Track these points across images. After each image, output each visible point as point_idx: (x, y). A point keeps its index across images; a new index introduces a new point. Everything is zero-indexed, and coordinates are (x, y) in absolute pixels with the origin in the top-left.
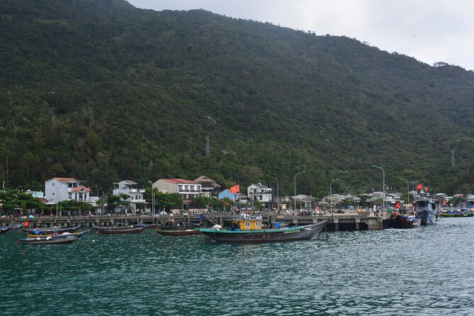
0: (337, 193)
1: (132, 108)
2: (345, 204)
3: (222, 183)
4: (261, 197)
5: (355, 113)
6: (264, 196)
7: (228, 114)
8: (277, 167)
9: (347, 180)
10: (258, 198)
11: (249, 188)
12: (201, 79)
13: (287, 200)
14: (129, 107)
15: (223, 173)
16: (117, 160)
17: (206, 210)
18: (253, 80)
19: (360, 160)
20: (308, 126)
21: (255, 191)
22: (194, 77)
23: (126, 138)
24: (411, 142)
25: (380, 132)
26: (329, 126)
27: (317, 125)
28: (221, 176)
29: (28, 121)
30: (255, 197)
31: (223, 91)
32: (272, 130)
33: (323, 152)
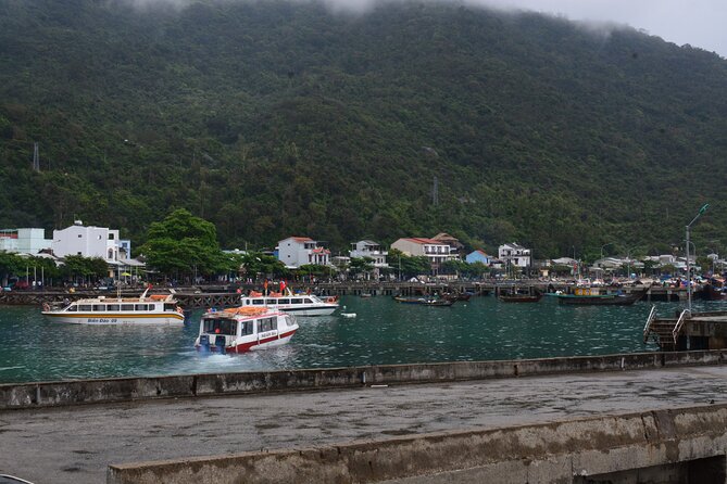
0: (611, 255)
1: (330, 137)
2: (623, 271)
3: (466, 241)
4: (517, 260)
5: (629, 139)
6: (520, 258)
7: (451, 142)
8: (531, 221)
9: (620, 237)
10: (513, 262)
11: (501, 249)
12: (411, 91)
13: (548, 264)
14: (326, 135)
15: (465, 228)
16: (336, 212)
17: (456, 277)
18: (483, 91)
19: (638, 210)
20: (564, 160)
21: (509, 252)
22: (401, 89)
23: (341, 183)
24: (708, 182)
25: (664, 167)
26: (592, 159)
27: (576, 158)
28: (463, 234)
29: (211, 159)
30: (509, 261)
31: (444, 109)
32: (514, 165)
33: (586, 196)
